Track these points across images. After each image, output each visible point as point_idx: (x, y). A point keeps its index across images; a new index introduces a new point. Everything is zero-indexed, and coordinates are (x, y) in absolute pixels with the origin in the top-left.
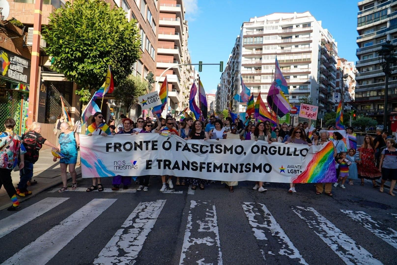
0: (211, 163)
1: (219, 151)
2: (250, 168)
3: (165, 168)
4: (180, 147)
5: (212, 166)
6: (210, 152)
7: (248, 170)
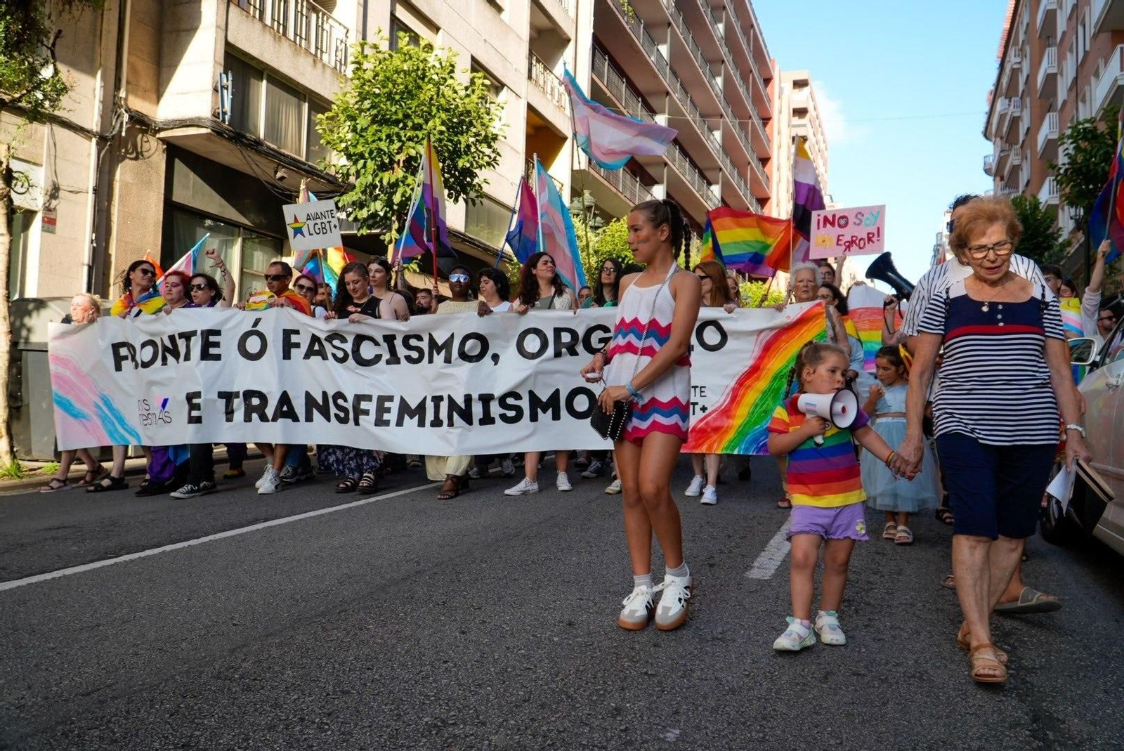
0: (391, 398)
1: (415, 355)
2: (519, 410)
3: (248, 419)
4: (297, 345)
5: (394, 406)
6: (388, 362)
7: (511, 414)
